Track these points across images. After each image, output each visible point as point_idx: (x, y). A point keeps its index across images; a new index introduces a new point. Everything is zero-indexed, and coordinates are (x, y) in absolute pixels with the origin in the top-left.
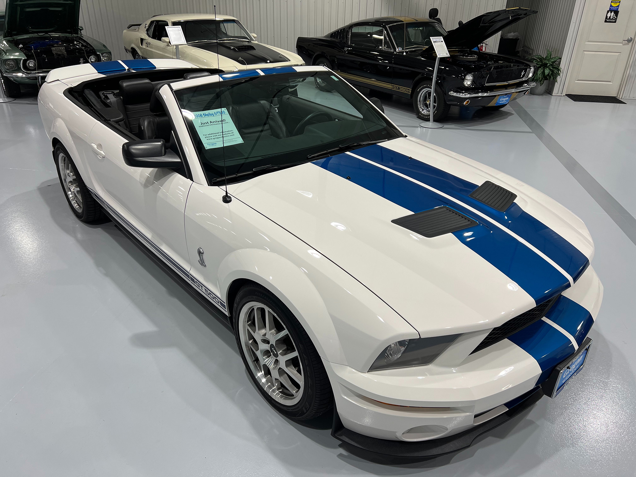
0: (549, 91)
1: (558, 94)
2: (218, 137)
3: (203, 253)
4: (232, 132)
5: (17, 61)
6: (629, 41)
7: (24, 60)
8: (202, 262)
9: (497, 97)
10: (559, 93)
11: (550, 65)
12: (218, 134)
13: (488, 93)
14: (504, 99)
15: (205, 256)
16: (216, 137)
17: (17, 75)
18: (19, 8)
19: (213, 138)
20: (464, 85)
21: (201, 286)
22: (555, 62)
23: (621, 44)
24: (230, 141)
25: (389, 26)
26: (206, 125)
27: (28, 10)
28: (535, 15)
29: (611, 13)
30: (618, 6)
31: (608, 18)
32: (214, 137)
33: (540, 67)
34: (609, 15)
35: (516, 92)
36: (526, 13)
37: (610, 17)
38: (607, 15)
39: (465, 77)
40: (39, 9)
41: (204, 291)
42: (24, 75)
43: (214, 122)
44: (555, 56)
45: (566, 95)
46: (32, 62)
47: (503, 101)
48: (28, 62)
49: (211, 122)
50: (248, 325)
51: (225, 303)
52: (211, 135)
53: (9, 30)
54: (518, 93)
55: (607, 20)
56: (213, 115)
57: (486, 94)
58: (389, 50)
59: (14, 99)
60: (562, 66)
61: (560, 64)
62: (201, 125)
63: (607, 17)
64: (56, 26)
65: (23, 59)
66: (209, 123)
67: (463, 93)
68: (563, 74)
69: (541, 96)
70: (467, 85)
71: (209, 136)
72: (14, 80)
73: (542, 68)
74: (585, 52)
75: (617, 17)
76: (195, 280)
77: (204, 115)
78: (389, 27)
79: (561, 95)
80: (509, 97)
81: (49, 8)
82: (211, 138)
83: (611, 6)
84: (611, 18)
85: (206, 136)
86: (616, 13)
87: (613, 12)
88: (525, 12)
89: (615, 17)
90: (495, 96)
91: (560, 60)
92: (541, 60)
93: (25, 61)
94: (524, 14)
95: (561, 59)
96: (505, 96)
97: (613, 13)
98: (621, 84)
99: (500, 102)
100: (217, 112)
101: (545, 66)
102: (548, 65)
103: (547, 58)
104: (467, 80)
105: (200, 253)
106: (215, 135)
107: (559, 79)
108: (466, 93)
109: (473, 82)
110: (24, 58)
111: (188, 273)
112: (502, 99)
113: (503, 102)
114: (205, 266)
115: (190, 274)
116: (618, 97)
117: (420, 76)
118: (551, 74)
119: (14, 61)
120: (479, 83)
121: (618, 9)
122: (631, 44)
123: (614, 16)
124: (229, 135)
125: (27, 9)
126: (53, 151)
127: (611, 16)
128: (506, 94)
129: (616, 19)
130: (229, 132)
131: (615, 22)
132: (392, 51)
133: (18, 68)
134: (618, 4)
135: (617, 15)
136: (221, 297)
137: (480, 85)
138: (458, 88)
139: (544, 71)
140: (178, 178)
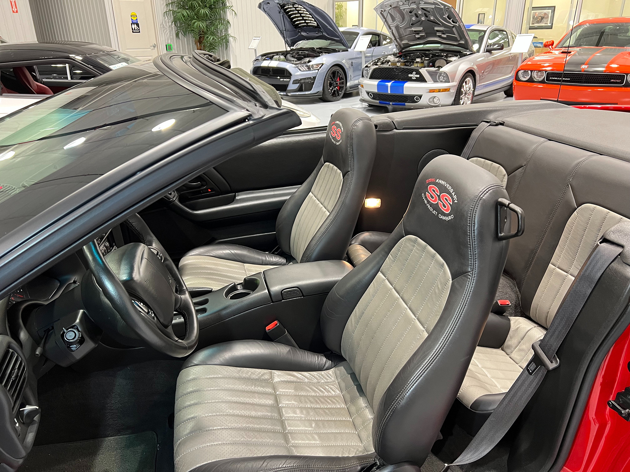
23: (150, 50)
29: (134, 25)
30: (137, 20)
31: (134, 29)
37: (135, 28)
38: (132, 27)
55: (133, 31)
63: (132, 29)
83: (132, 20)
86: (138, 25)
121: (137, 22)
122: (156, 48)
129: (139, 30)
131: (139, 32)
134: (136, 18)
135: (138, 27)
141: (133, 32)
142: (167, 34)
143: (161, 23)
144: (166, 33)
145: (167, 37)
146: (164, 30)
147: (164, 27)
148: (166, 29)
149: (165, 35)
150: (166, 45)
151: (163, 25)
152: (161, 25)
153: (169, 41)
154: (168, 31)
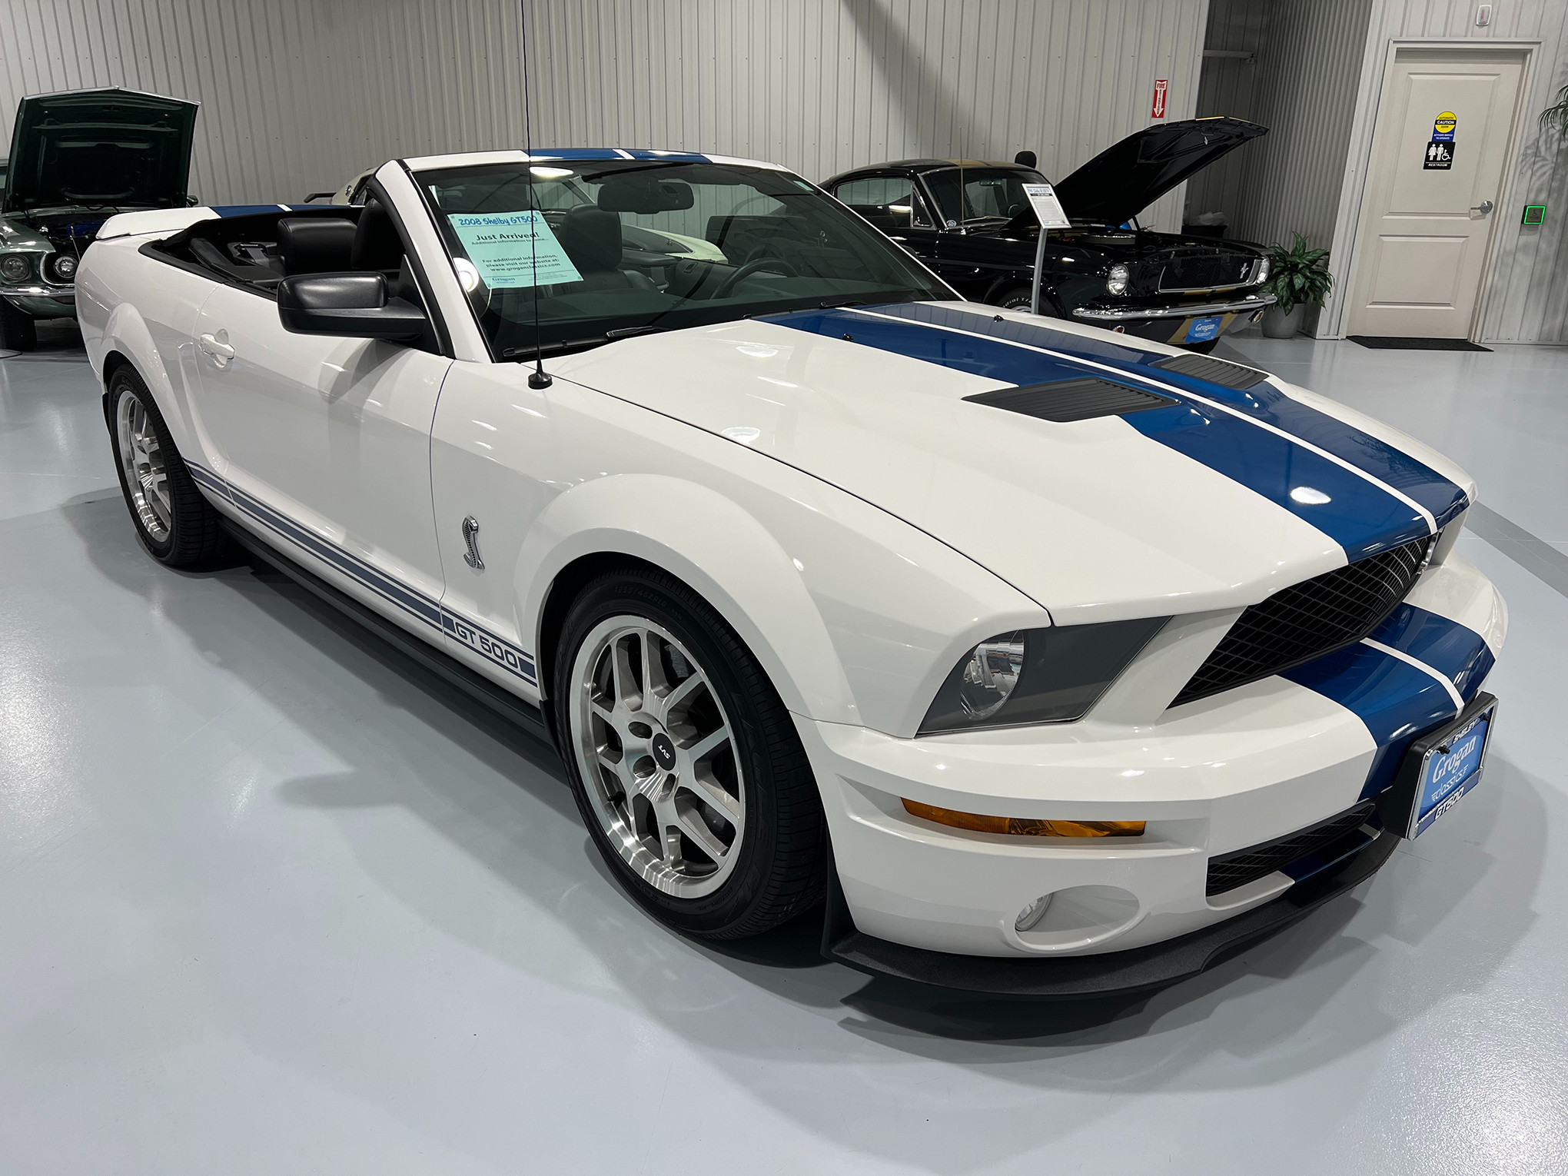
0: (1307, 330)
1: (1328, 335)
2: (519, 266)
3: (477, 530)
4: (554, 258)
5: (30, 259)
6: (1486, 209)
7: (49, 256)
8: (474, 559)
9: (1187, 320)
10: (1332, 332)
11: (1303, 267)
12: (518, 262)
13: (1166, 309)
14: (1206, 328)
15: (481, 539)
16: (515, 266)
17: (28, 292)
18: (44, 141)
19: (506, 267)
20: (1108, 291)
21: (472, 633)
22: (1316, 261)
23: (1468, 218)
24: (549, 276)
25: (923, 174)
26: (488, 240)
27: (65, 145)
28: (1265, 138)
29: (1437, 147)
30: (1452, 132)
31: (1431, 159)
32: (509, 267)
33: (1281, 273)
34: (1432, 152)
35: (1231, 311)
36: (1242, 134)
37: (1435, 157)
38: (1427, 153)
39: (1109, 273)
40: (93, 144)
41: (478, 645)
42: (45, 291)
43: (510, 237)
44: (1314, 247)
45: (1347, 337)
46: (69, 261)
47: (1202, 331)
48: (59, 261)
49: (501, 236)
50: (593, 701)
51: (532, 658)
52: (501, 263)
53: (17, 194)
54: (1237, 315)
55: (1429, 164)
56: (508, 222)
57: (1161, 311)
58: (924, 227)
59: (19, 352)
60: (1333, 269)
61: (1328, 264)
62: (478, 242)
63: (1428, 157)
64: (133, 189)
65: (47, 252)
66: (498, 237)
67: (1107, 310)
68: (1336, 288)
69: (1288, 341)
70: (1114, 292)
71: (497, 263)
72: (21, 306)
73: (1286, 273)
74: (1384, 239)
75: (1451, 156)
76: (455, 620)
77: (484, 220)
78: (924, 177)
79: (1336, 337)
80: (1217, 324)
81: (116, 144)
82: (502, 267)
83: (1436, 131)
84: (1439, 159)
85: (488, 264)
86: (1450, 146)
87: (1441, 145)
88: (1238, 130)
89: (1445, 157)
90: (1183, 318)
91: (1327, 257)
92: (1282, 257)
93: (51, 259)
94: (1238, 137)
95: (1328, 254)
96: (1206, 321)
97: (1441, 149)
98: (1475, 309)
99: (1196, 335)
100: (518, 218)
101: (1293, 269)
102: (1300, 266)
103: (1297, 253)
104: (1114, 279)
105: (469, 530)
106: (511, 262)
107: (1327, 299)
108: (1114, 308)
109: (1130, 283)
110: (48, 250)
111: (437, 605)
112: (1200, 327)
113: (1202, 335)
114: (482, 567)
115: (443, 608)
116: (1472, 339)
117: (1000, 280)
118: (1309, 287)
119: (23, 261)
120: (1144, 288)
121: (1452, 138)
122: (1489, 216)
123: (1445, 154)
124: (546, 263)
125: (65, 143)
126: (104, 396)
127: (1437, 154)
128: (1209, 315)
129: (1450, 160)
130: (545, 259)
131: (1449, 167)
132: (934, 228)
133: (32, 277)
134: (1451, 127)
135: (1451, 151)
136: (522, 642)
137: (1147, 293)
138: (1096, 299)
139: (1291, 280)
140: (416, 358)
141: (1426, 167)
142: (1544, 173)
143: (1531, 142)
144: (1539, 174)
145: (1536, 185)
146: (1534, 163)
147: (1536, 154)
148: (1545, 159)
149: (1534, 178)
150: (1525, 207)
151: (1538, 148)
152: (1527, 148)
153: (1543, 196)
154: (1548, 167)
